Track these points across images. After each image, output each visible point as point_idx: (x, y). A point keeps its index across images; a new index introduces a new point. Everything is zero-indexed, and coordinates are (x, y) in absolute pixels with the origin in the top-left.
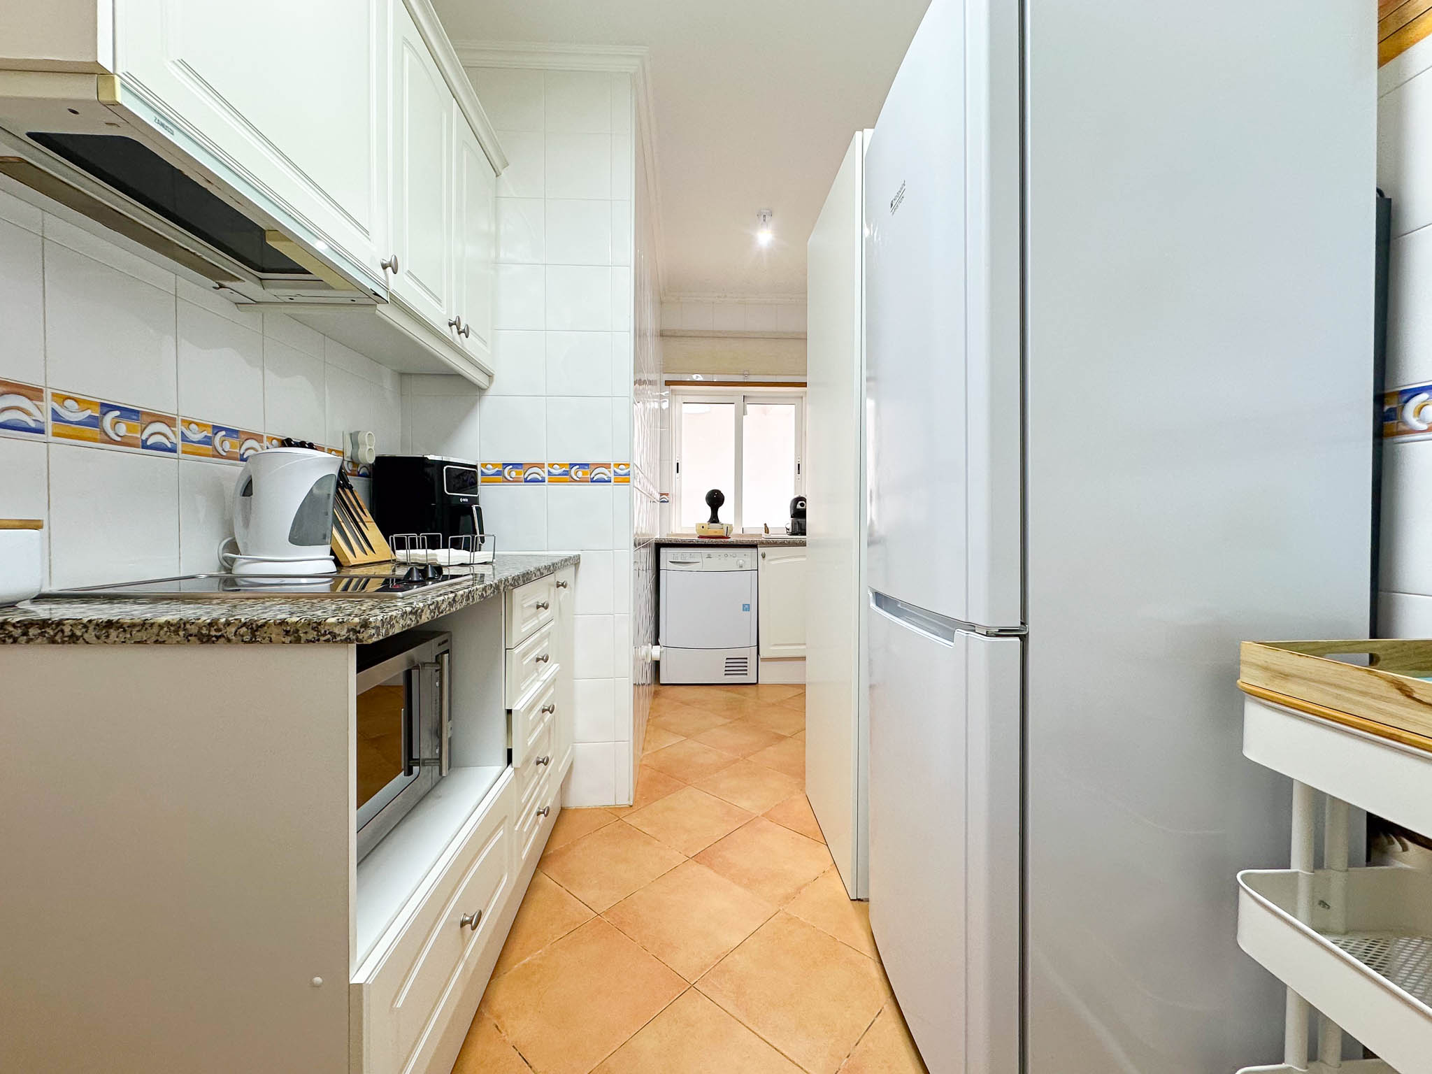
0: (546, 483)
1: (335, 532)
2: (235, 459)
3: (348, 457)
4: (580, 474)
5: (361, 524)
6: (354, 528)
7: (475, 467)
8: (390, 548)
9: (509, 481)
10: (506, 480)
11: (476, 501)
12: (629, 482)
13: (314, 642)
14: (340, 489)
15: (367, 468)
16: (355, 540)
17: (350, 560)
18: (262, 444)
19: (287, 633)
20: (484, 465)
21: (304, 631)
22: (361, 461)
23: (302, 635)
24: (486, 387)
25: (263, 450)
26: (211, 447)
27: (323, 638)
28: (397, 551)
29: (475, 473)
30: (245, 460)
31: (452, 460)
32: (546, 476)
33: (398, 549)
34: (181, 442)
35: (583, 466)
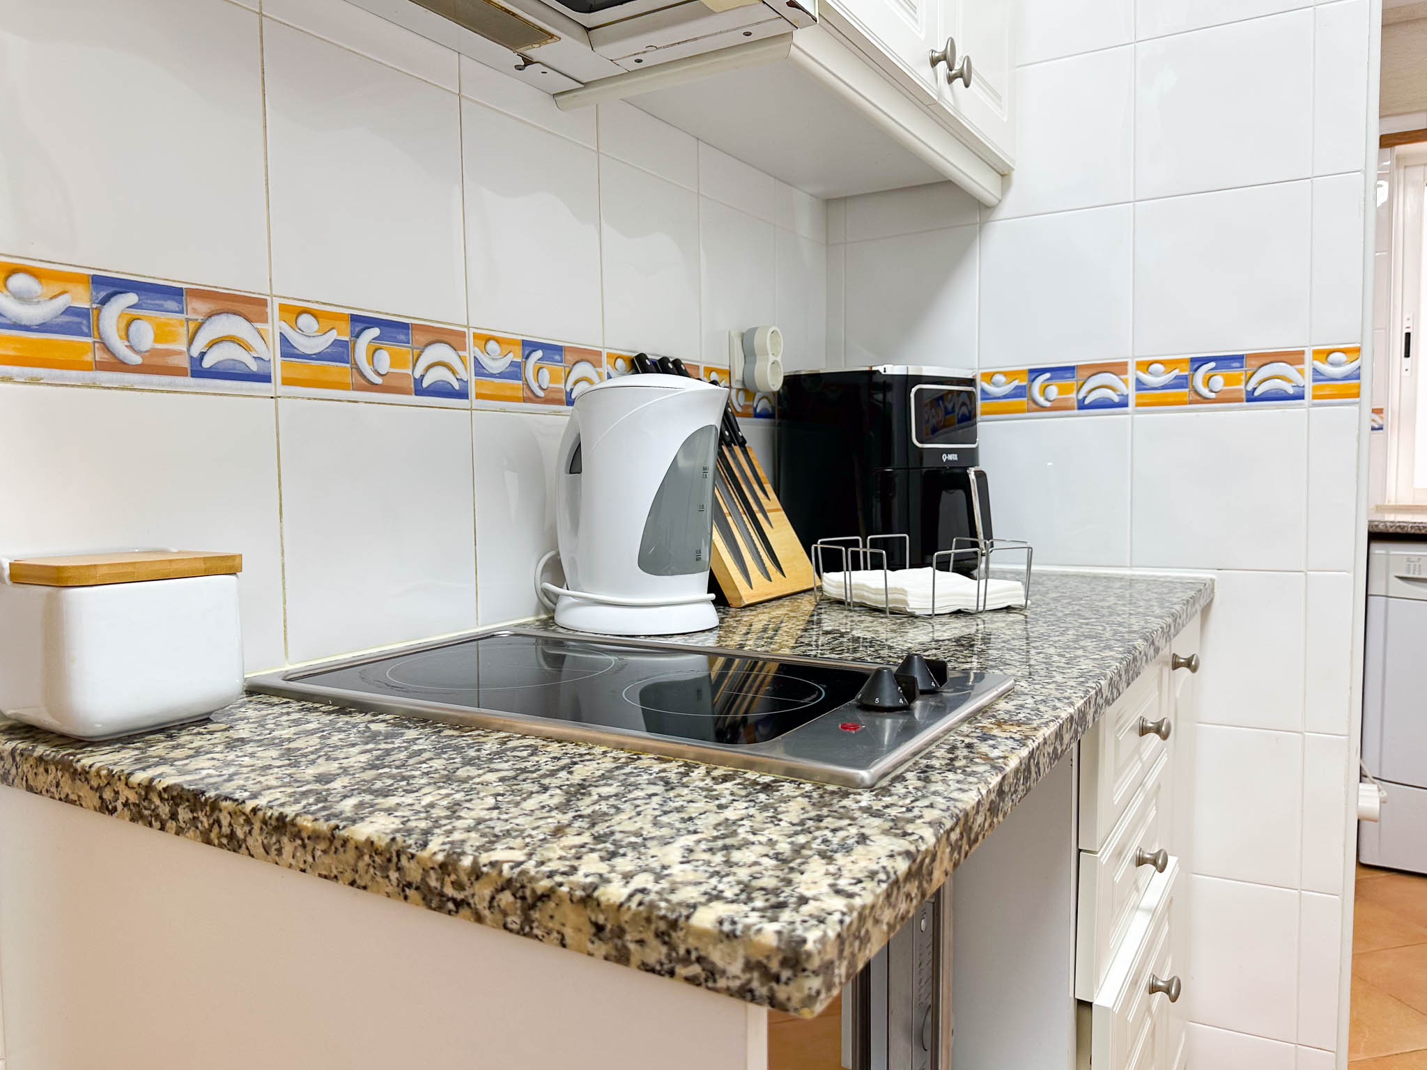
0: (1129, 409)
1: (717, 537)
2: (559, 402)
3: (737, 381)
4: (1218, 382)
5: (760, 516)
6: (749, 526)
7: (971, 382)
8: (812, 568)
9: (1043, 408)
10: (1034, 406)
11: (970, 457)
12: (1358, 395)
13: (659, 973)
14: (724, 448)
15: (769, 401)
16: (751, 552)
17: (742, 594)
18: (599, 370)
19: (599, 928)
20: (989, 377)
21: (638, 937)
22: (760, 389)
23: (632, 946)
24: (995, 201)
25: (601, 380)
26: (521, 382)
27: (682, 971)
28: (826, 576)
29: (971, 395)
30: (570, 402)
31: (927, 371)
32: (1130, 391)
33: (827, 570)
34: (474, 377)
35: (1224, 362)
